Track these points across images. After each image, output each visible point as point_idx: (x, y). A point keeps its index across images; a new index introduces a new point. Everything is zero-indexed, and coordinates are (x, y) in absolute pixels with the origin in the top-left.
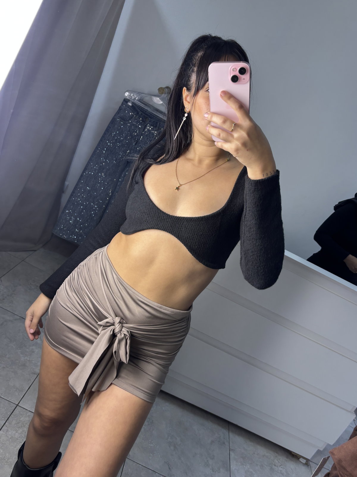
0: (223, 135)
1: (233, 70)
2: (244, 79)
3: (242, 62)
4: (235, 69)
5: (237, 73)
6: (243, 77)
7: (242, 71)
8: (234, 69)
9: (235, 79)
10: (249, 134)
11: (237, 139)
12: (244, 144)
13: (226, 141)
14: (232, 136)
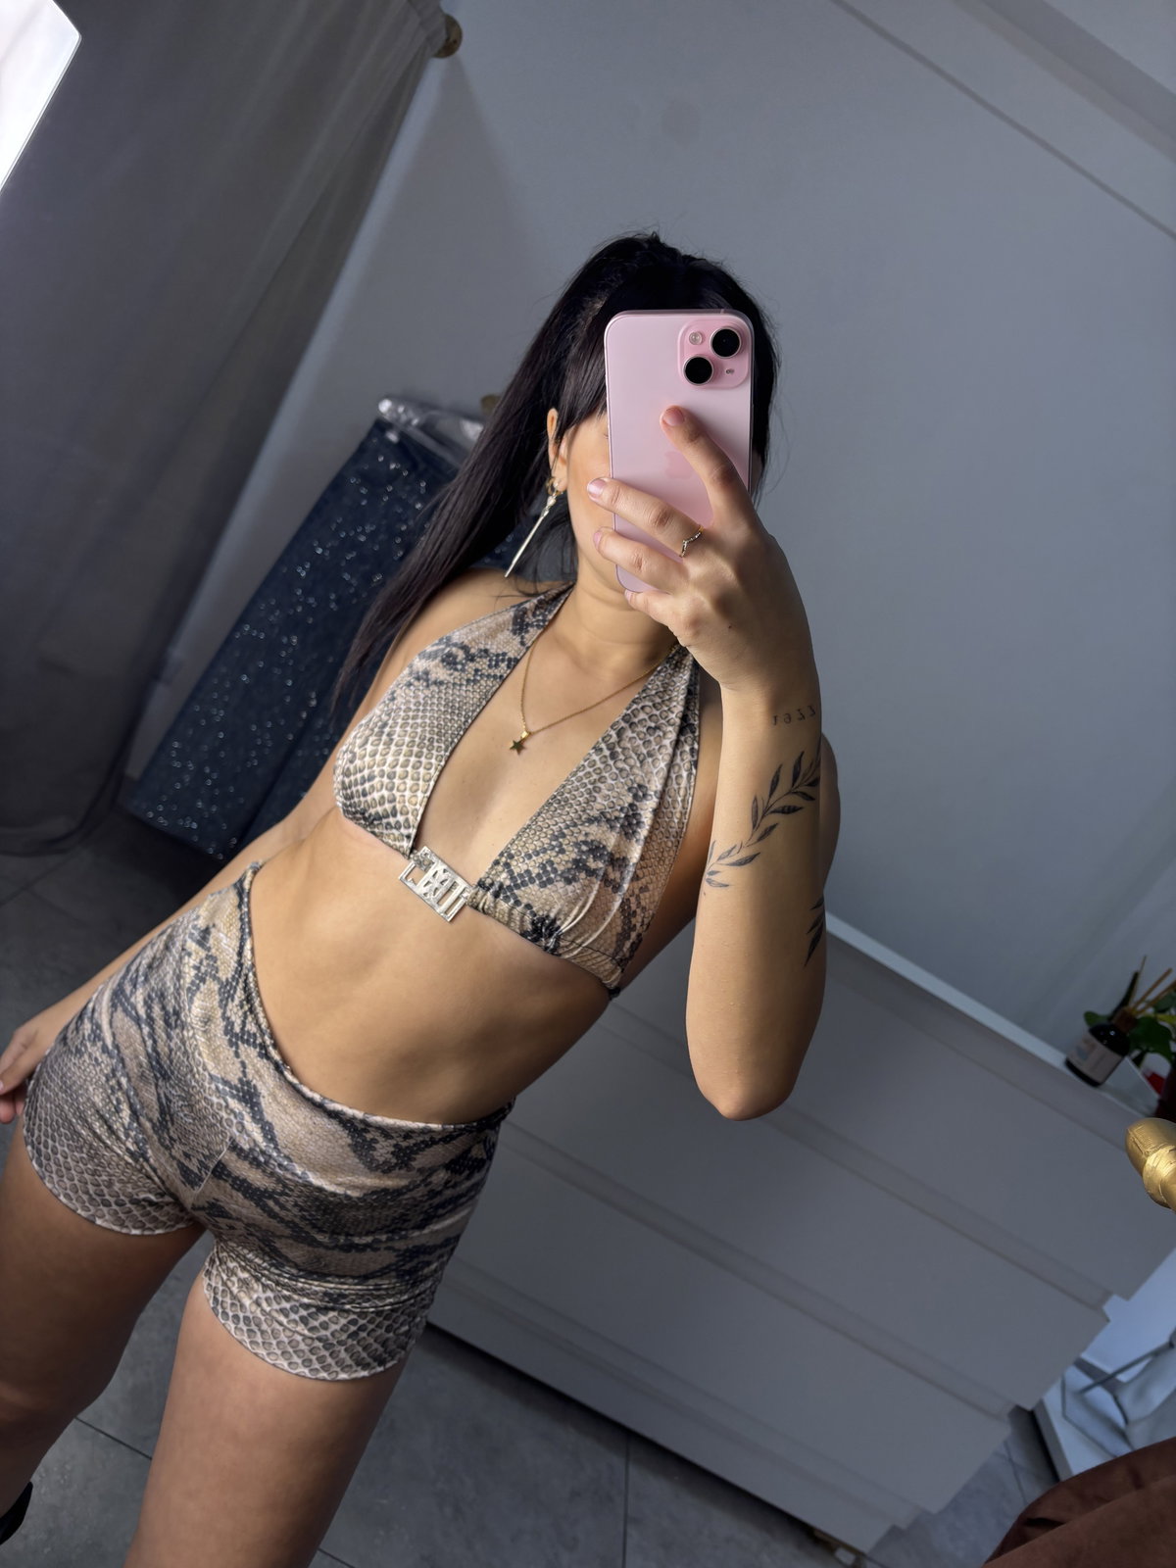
0: (651, 565)
1: (693, 341)
2: (730, 371)
3: (725, 312)
4: (699, 338)
5: (706, 350)
6: (728, 362)
7: (725, 343)
8: (695, 334)
9: (698, 371)
10: (741, 571)
11: (699, 584)
12: (724, 604)
13: (662, 587)
14: (683, 572)
